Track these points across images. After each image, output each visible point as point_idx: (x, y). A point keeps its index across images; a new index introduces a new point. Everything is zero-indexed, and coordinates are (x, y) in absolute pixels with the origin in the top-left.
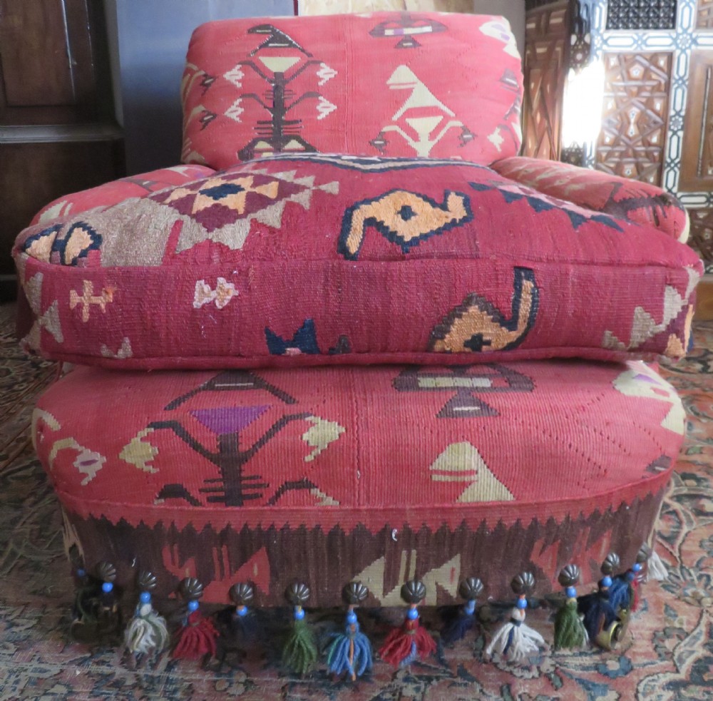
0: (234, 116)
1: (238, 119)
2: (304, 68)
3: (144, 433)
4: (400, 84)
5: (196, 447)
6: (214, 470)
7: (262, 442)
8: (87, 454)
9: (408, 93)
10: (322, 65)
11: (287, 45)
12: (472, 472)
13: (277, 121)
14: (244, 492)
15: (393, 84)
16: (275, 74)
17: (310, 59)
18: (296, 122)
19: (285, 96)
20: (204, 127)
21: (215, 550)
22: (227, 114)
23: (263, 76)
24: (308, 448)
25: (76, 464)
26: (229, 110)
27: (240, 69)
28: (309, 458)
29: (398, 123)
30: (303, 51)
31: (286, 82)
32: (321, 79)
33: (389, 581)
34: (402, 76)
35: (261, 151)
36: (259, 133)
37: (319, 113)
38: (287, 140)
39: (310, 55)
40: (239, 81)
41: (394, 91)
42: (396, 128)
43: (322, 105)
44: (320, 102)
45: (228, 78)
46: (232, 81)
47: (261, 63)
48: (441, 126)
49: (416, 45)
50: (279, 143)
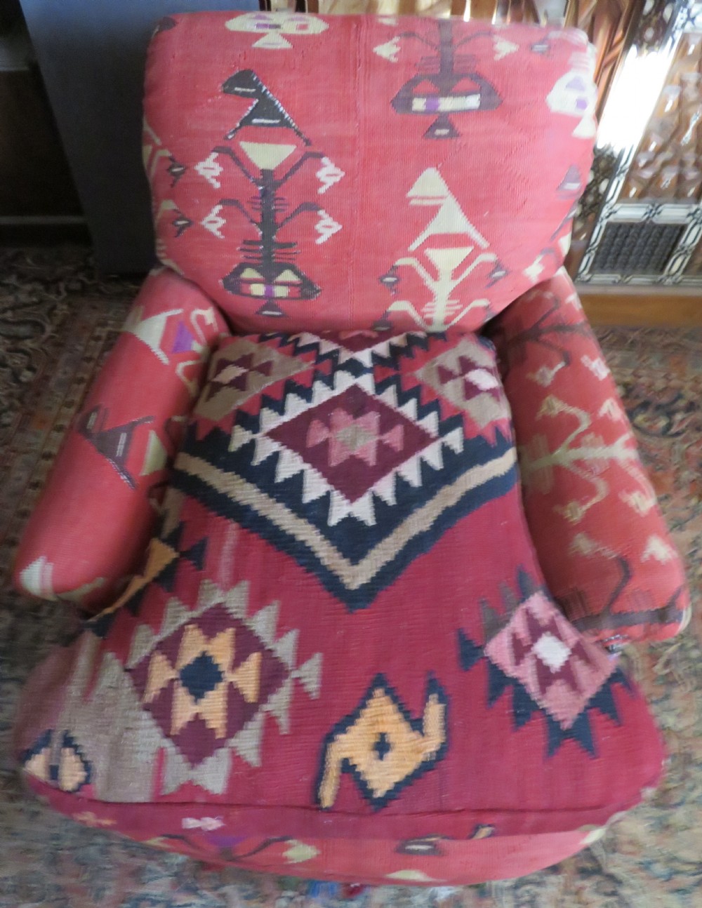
0: (213, 229)
1: (218, 234)
2: (300, 163)
4: (423, 198)
9: (432, 212)
10: (325, 160)
11: (277, 121)
13: (266, 239)
15: (416, 197)
16: (263, 172)
17: (309, 149)
18: (290, 245)
19: (277, 207)
20: (179, 232)
22: (205, 223)
23: (248, 175)
26: (208, 219)
27: (216, 160)
29: (416, 254)
30: (299, 134)
31: (278, 185)
32: (322, 184)
34: (429, 184)
35: (250, 282)
36: (247, 257)
37: (318, 235)
38: (280, 269)
39: (308, 142)
40: (217, 178)
41: (416, 208)
42: (412, 261)
43: (322, 223)
44: (320, 218)
45: (202, 172)
46: (208, 177)
47: (243, 153)
48: (467, 261)
49: (454, 134)
50: (269, 273)
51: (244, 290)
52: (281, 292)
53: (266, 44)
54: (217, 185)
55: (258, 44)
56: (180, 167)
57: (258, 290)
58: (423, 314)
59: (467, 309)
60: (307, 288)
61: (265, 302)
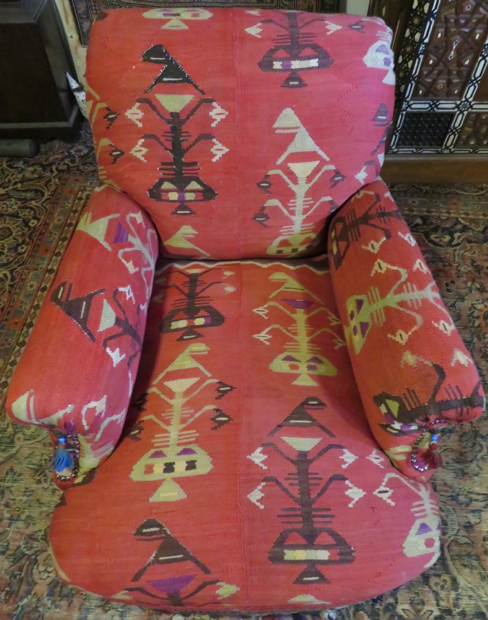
0: (139, 155)
1: (142, 159)
2: (197, 107)
4: (284, 128)
9: (291, 138)
10: (214, 104)
11: (181, 79)
13: (177, 161)
15: (278, 128)
16: (173, 114)
17: (204, 97)
18: (195, 163)
19: (183, 138)
20: (115, 160)
22: (133, 153)
23: (162, 117)
26: (134, 149)
29: (281, 167)
30: (196, 87)
31: (182, 122)
32: (213, 120)
34: (288, 119)
35: (168, 191)
36: (163, 174)
37: (213, 155)
38: (188, 181)
39: (202, 92)
40: (140, 121)
41: (279, 135)
42: (279, 172)
43: (215, 147)
44: (214, 144)
45: (129, 116)
46: (134, 119)
47: (158, 102)
48: (316, 171)
49: (302, 85)
50: (181, 184)
51: (164, 197)
52: (189, 196)
53: (170, 26)
54: (140, 125)
55: (166, 26)
56: (114, 114)
57: (173, 196)
58: (287, 207)
59: (318, 204)
60: (208, 193)
61: (178, 204)
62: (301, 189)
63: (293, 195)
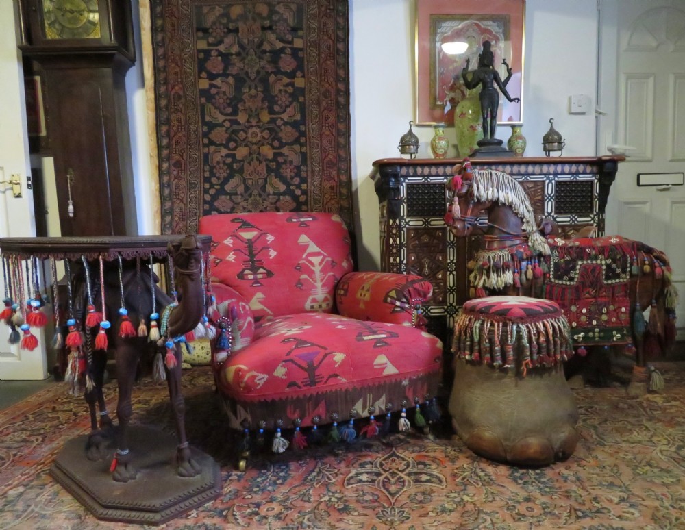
0: (231, 259)
1: (233, 261)
2: (258, 238)
3: (281, 364)
4: (303, 243)
5: (300, 366)
6: (306, 375)
7: (320, 363)
8: (261, 376)
9: (306, 246)
10: (268, 235)
11: (250, 227)
12: (386, 364)
13: (251, 260)
14: (317, 381)
15: (300, 243)
16: (248, 240)
18: (261, 260)
19: (254, 250)
20: (217, 265)
21: (307, 405)
22: (228, 258)
23: (242, 241)
24: (335, 363)
25: (256, 381)
27: (230, 239)
28: (336, 366)
29: (305, 260)
30: (258, 229)
31: (253, 243)
32: (268, 241)
33: (364, 407)
34: (304, 239)
35: (247, 275)
36: (245, 267)
37: (270, 256)
38: (258, 269)
39: (261, 231)
40: (232, 244)
41: (301, 245)
42: (304, 262)
44: (270, 251)
45: (226, 243)
46: (228, 244)
47: (240, 236)
48: (322, 260)
49: (307, 226)
50: (254, 270)
51: (245, 278)
52: (260, 276)
54: (231, 246)
57: (251, 277)
58: (312, 279)
59: (327, 277)
60: (269, 274)
61: (253, 281)
62: (317, 269)
63: (313, 272)
